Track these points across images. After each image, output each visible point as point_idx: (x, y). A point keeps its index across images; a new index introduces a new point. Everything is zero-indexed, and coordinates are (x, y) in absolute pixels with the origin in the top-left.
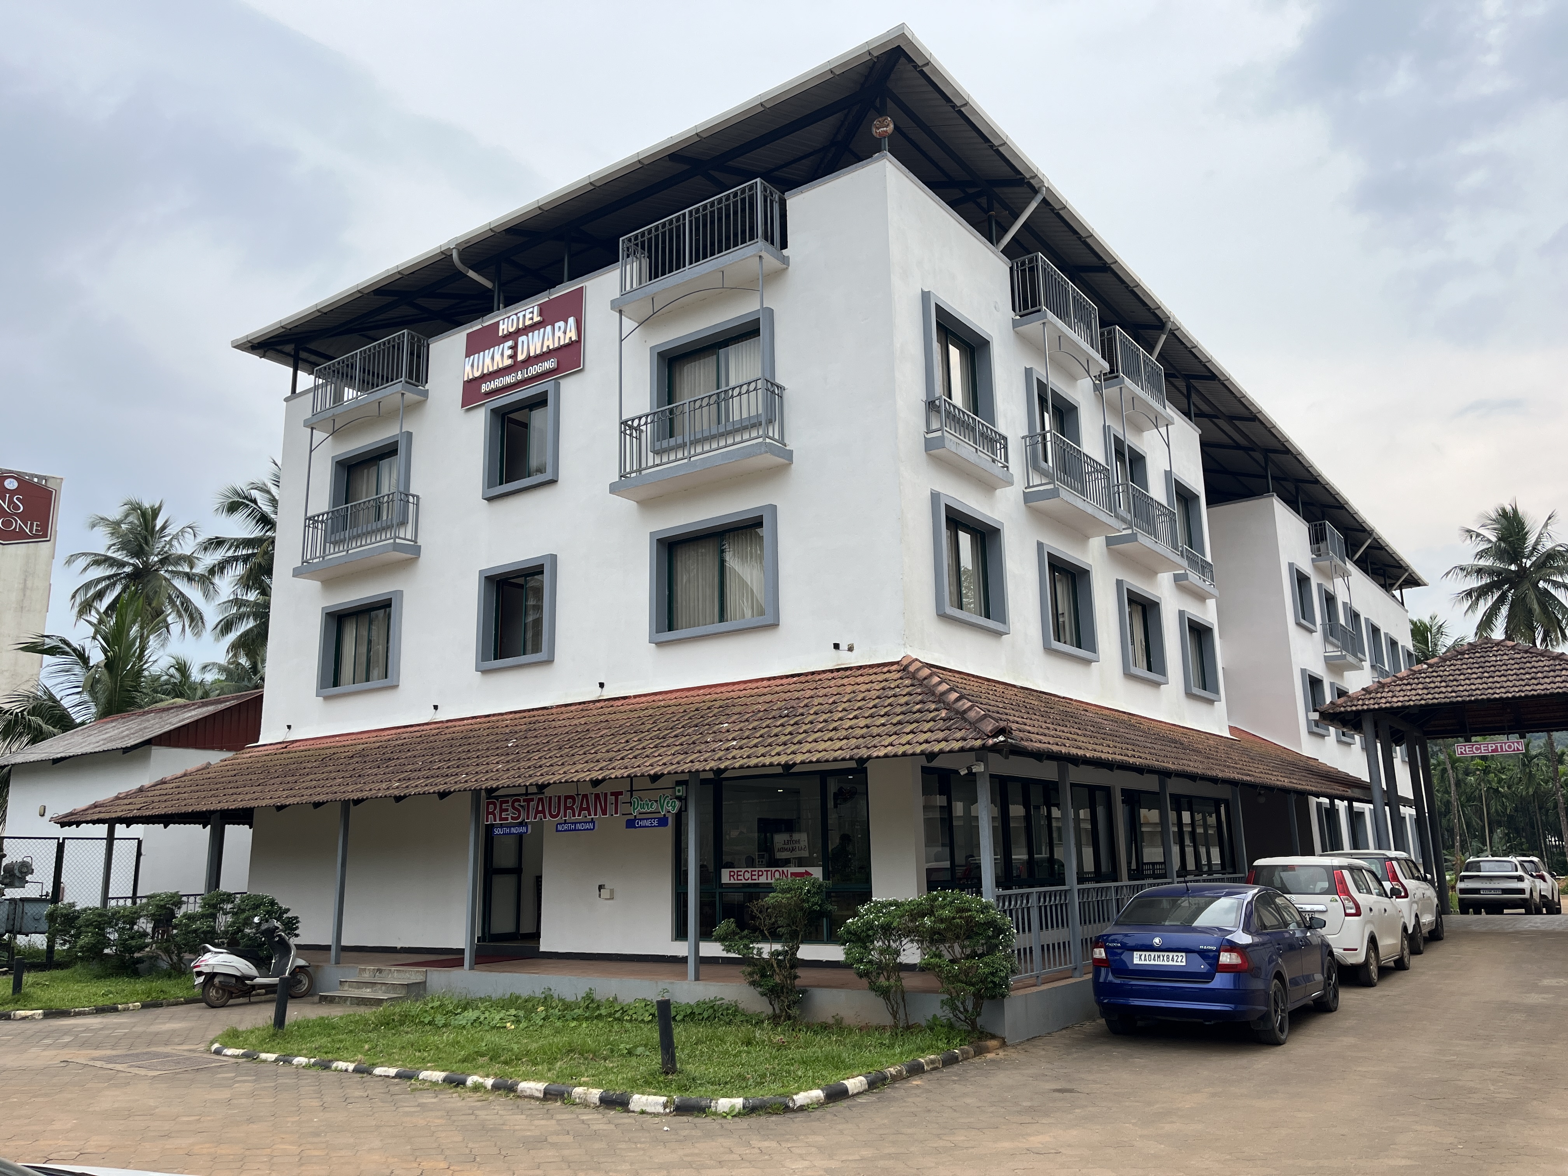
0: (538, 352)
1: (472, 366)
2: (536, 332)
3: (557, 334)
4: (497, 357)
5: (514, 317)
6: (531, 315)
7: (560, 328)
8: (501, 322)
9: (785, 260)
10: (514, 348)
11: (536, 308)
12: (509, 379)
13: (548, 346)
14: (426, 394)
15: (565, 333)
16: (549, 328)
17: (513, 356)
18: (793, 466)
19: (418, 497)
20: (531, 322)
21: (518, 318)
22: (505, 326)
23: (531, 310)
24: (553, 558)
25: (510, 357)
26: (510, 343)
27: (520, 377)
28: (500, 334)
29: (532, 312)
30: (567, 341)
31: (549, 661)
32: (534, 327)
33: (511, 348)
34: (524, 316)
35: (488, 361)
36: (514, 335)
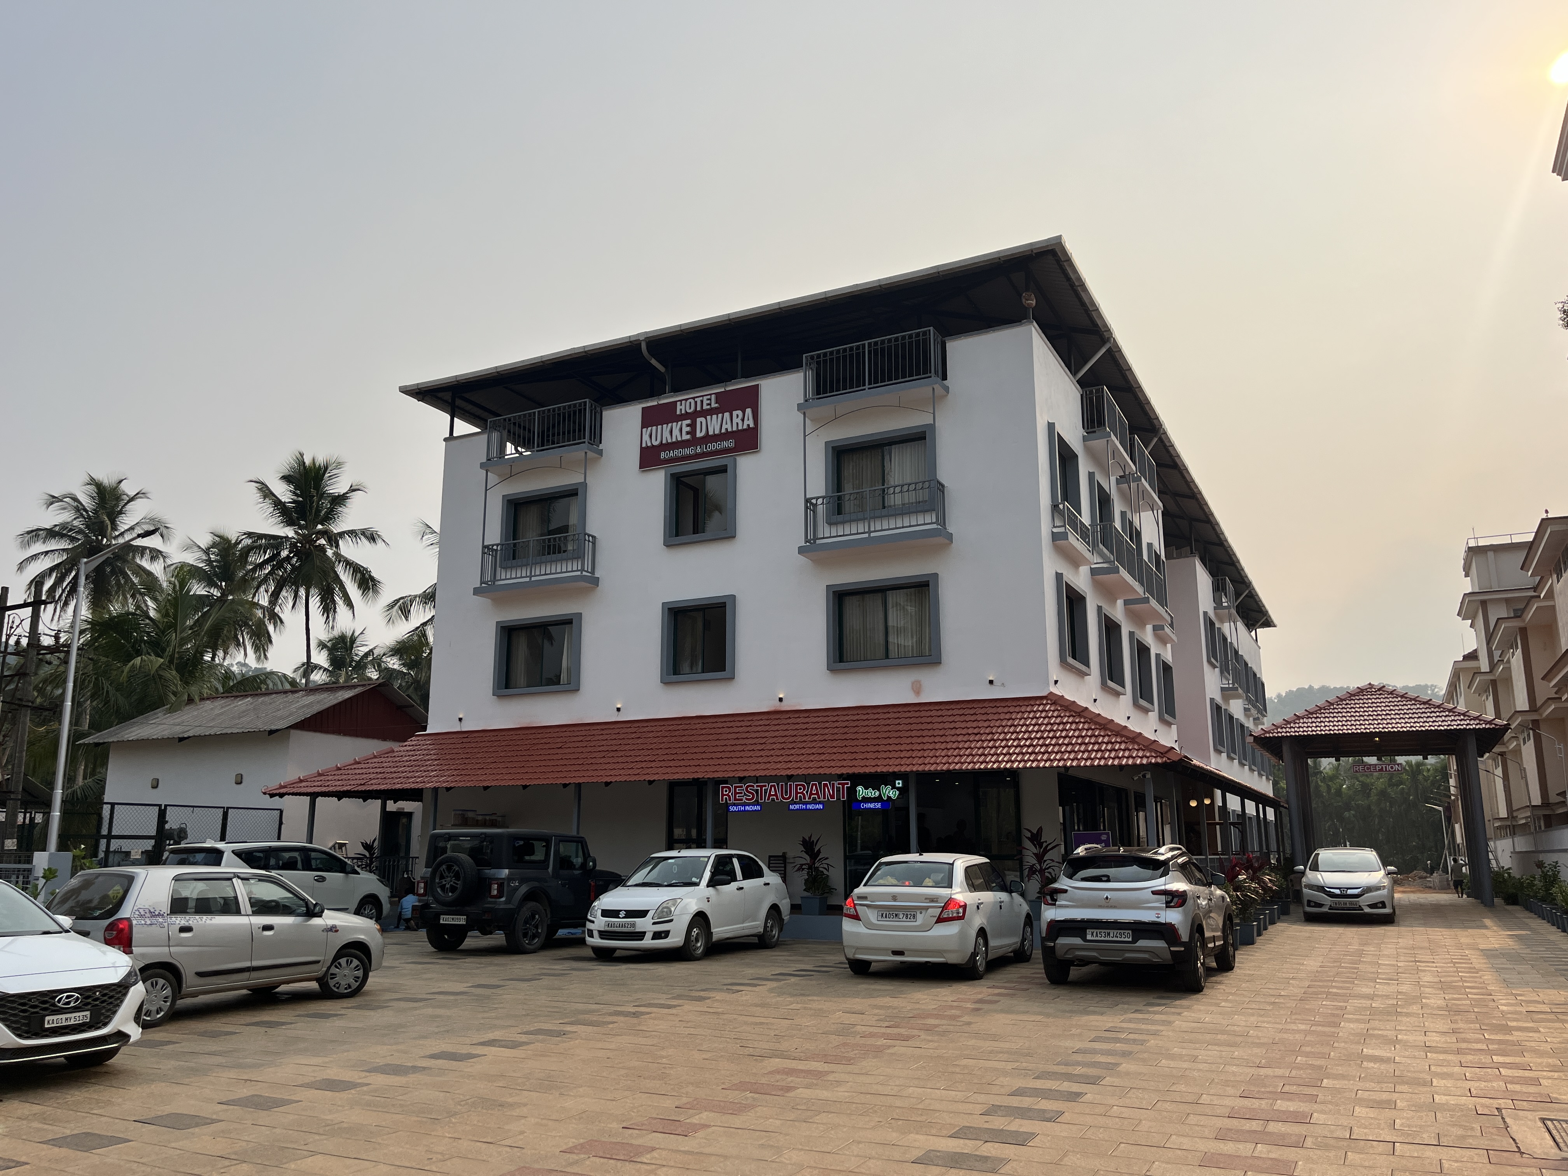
0: (717, 432)
1: (651, 436)
2: (714, 416)
3: (735, 420)
4: (676, 432)
5: (692, 401)
6: (709, 402)
7: (738, 416)
8: (679, 403)
9: (947, 389)
10: (693, 426)
11: (713, 396)
12: (688, 451)
13: (727, 429)
14: (600, 453)
15: (743, 420)
16: (727, 415)
17: (693, 432)
18: (953, 545)
19: (594, 537)
20: (709, 407)
21: (696, 402)
22: (683, 407)
23: (709, 397)
24: (733, 597)
25: (688, 433)
26: (688, 422)
27: (699, 450)
28: (678, 412)
29: (710, 399)
30: (745, 427)
31: (732, 678)
32: (711, 412)
33: (688, 425)
34: (702, 402)
35: (666, 434)
36: (693, 416)
